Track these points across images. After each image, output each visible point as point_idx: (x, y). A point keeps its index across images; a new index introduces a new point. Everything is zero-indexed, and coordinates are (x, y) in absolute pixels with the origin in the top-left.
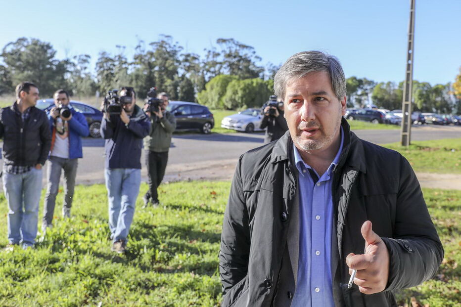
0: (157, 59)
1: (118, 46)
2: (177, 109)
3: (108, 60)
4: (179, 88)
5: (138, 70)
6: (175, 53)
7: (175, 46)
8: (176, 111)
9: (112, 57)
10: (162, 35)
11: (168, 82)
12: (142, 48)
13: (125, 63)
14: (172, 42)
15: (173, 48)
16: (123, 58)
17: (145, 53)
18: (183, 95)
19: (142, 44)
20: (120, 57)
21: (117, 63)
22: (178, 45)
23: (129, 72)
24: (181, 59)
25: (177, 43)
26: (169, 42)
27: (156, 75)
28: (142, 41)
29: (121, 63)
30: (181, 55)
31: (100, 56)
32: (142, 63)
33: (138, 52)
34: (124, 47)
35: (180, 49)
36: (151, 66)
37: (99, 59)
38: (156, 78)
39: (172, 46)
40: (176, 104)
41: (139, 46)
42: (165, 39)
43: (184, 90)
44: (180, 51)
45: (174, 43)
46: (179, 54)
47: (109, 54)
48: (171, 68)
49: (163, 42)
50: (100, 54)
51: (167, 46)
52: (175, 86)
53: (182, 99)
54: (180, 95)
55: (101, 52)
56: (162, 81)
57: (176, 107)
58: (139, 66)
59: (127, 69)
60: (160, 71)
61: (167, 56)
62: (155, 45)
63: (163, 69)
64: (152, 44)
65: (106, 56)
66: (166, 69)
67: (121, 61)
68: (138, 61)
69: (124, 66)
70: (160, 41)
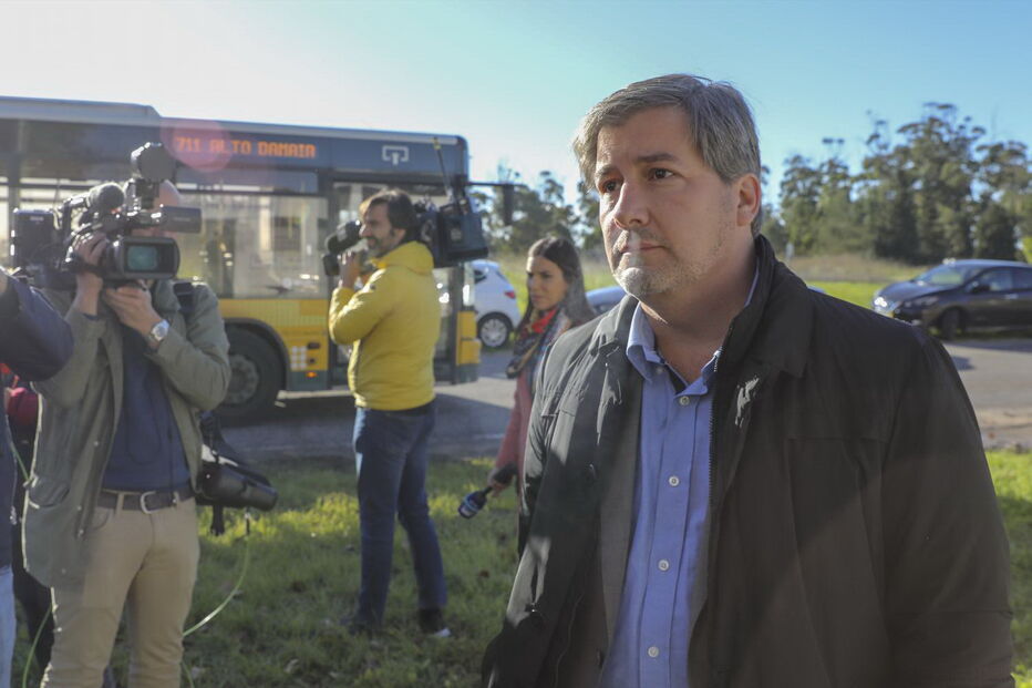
0: (919, 163)
1: (827, 141)
2: (977, 278)
3: (807, 173)
4: (973, 229)
5: (875, 191)
6: (963, 143)
7: (962, 127)
8: (975, 284)
9: (813, 166)
10: (931, 104)
11: (946, 214)
12: (882, 141)
13: (845, 177)
14: (955, 118)
15: (957, 133)
16: (838, 166)
17: (891, 150)
18: (985, 245)
19: (881, 131)
20: (833, 164)
21: (826, 179)
22: (970, 125)
23: (854, 196)
24: (978, 157)
25: (968, 119)
26: (949, 119)
27: (918, 200)
28: (881, 123)
29: (835, 178)
30: (981, 148)
31: (788, 167)
32: (884, 173)
33: (871, 151)
34: (841, 141)
35: (977, 134)
36: (904, 180)
37: (786, 174)
38: (915, 207)
39: (955, 128)
40: (973, 267)
41: (875, 137)
42: (939, 114)
43: (989, 232)
44: (975, 138)
45: (960, 121)
46: (974, 146)
47: (809, 161)
48: (953, 182)
49: (933, 120)
50: (787, 161)
51: (943, 130)
52: (965, 225)
53: (984, 254)
54: (976, 244)
55: (791, 157)
56: (934, 215)
57: (975, 273)
58: (874, 183)
59: (848, 189)
60: (927, 190)
61: (942, 153)
62: (910, 130)
63: (934, 184)
64: (903, 130)
65: (800, 166)
66: (941, 185)
67: (835, 173)
68: (872, 170)
69: (841, 184)
70: (926, 120)
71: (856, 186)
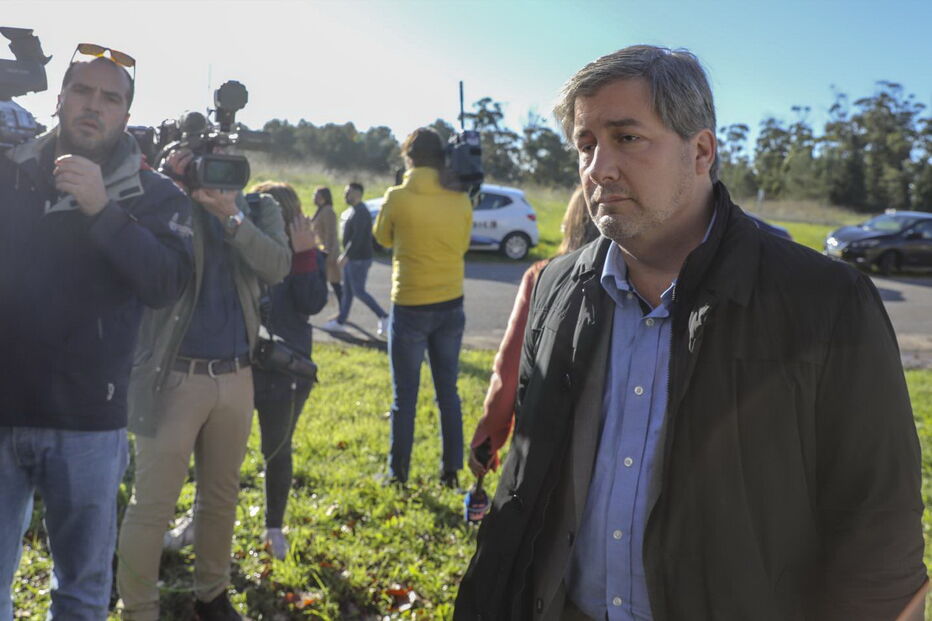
0: (871, 130)
1: (795, 109)
2: (913, 227)
3: (778, 133)
4: (912, 186)
5: (832, 151)
6: (907, 116)
7: (906, 103)
8: (910, 232)
9: (785, 127)
10: (883, 83)
11: (891, 173)
12: (842, 110)
13: (810, 138)
14: (901, 96)
15: (902, 107)
16: (804, 129)
17: (848, 119)
18: (920, 199)
19: (842, 102)
20: (800, 127)
21: (794, 138)
22: (913, 102)
23: (816, 154)
24: (919, 128)
25: (912, 96)
26: (897, 96)
27: (868, 160)
28: (842, 96)
29: (802, 138)
30: (921, 121)
31: (764, 127)
32: (841, 137)
33: (833, 118)
34: (807, 109)
35: (918, 109)
36: (857, 143)
37: (762, 132)
38: (866, 166)
39: (900, 102)
40: (912, 218)
41: (836, 107)
42: (889, 91)
43: (924, 190)
44: (917, 112)
45: (905, 98)
46: (916, 118)
47: (781, 122)
48: (896, 148)
49: (884, 95)
50: (762, 123)
51: (891, 105)
52: (905, 181)
53: (919, 208)
54: (914, 198)
55: (766, 119)
56: (879, 173)
57: (911, 222)
58: (834, 144)
59: (811, 148)
60: (874, 154)
61: (890, 123)
62: (865, 104)
63: (881, 147)
64: (859, 102)
65: (773, 126)
66: (887, 149)
67: (802, 135)
68: (833, 133)
69: (806, 143)
70: (878, 96)
71: (818, 146)
